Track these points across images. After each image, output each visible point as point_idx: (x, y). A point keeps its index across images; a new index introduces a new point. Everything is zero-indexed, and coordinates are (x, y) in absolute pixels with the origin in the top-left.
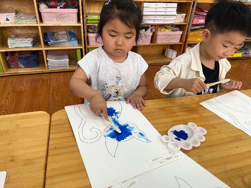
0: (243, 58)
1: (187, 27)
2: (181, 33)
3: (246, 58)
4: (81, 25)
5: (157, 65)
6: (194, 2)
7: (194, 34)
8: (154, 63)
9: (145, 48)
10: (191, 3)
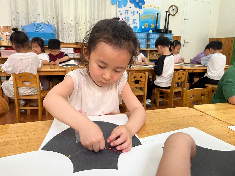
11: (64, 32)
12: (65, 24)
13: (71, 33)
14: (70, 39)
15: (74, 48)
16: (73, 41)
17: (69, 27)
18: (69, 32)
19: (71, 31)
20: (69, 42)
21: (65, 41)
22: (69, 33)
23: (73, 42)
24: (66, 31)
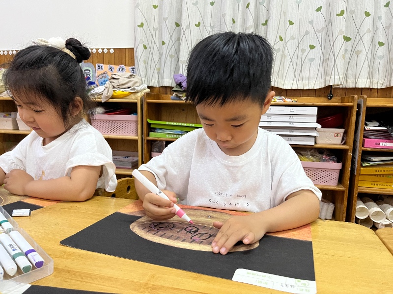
1: (350, 154)
2: (338, 166)
4: (139, 138)
6: (359, 106)
10: (352, 107)
11: (286, 52)
12: (291, 23)
13: (311, 56)
14: (306, 74)
15: (321, 109)
16: (318, 82)
17: (307, 33)
18: (303, 51)
19: (312, 47)
20: (300, 87)
21: (286, 82)
22: (305, 54)
23: (317, 87)
24: (295, 47)
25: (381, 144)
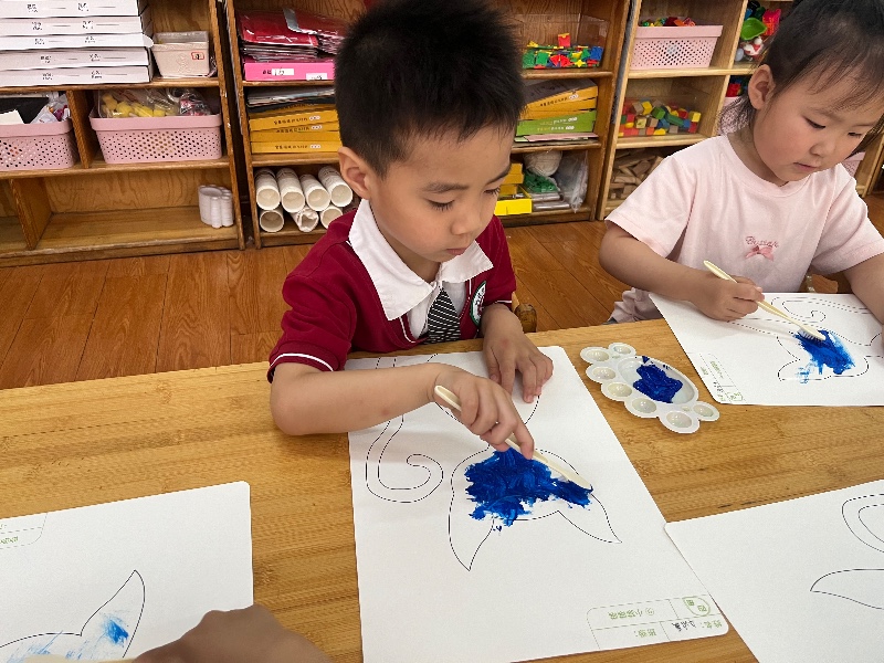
0: (547, 219)
1: (224, 95)
2: (211, 121)
3: (557, 219)
5: (138, 252)
7: (279, 126)
8: (116, 248)
9: (116, 184)
25: (273, 72)
